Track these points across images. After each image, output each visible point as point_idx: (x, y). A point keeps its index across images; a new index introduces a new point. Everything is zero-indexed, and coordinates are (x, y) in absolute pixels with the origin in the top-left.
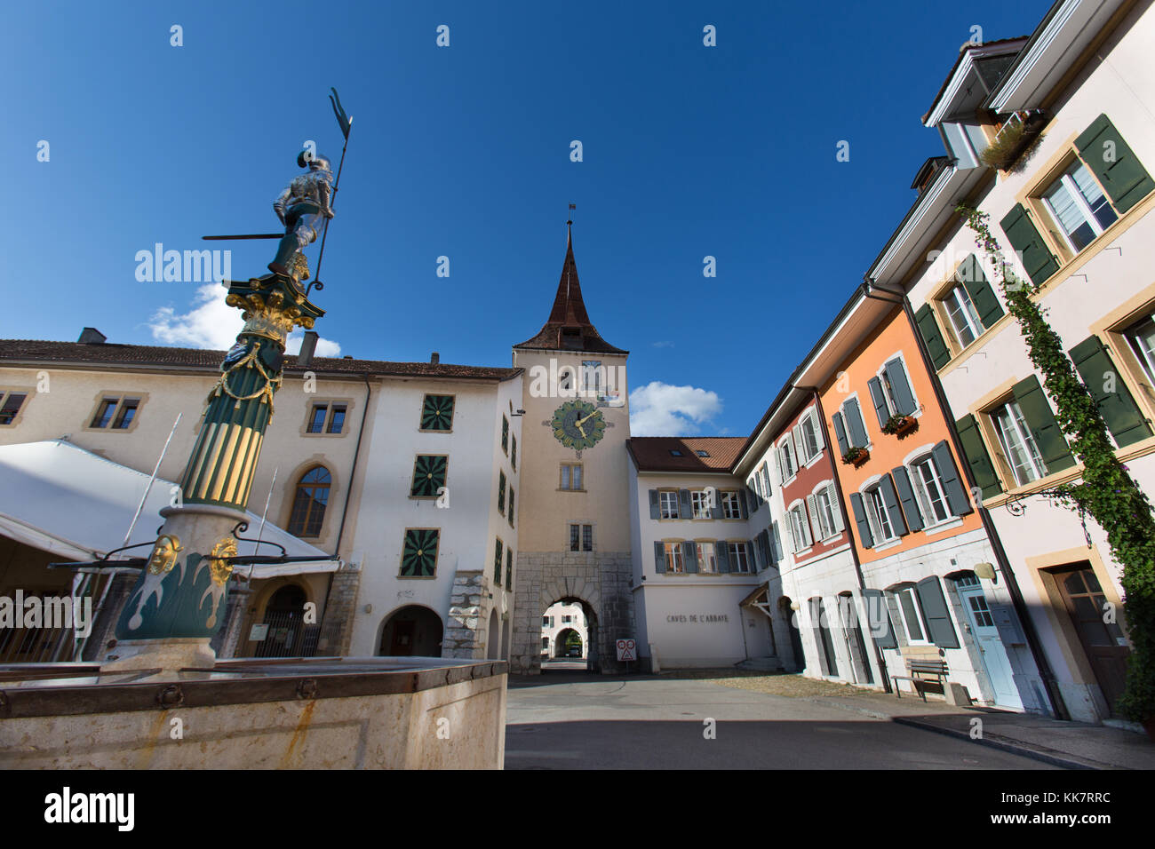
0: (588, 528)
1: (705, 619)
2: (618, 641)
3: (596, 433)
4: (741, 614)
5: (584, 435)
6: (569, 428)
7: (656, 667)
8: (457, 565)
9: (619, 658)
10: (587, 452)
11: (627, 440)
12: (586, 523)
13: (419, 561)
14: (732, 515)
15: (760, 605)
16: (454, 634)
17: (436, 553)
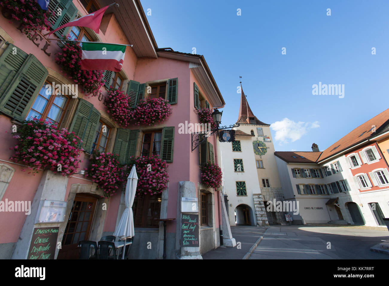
0: (267, 180)
1: (316, 208)
2: (285, 215)
3: (265, 150)
4: (327, 207)
5: (261, 151)
6: (256, 149)
7: (305, 223)
8: (252, 192)
9: (287, 220)
10: (263, 156)
11: (274, 153)
12: (266, 178)
13: (241, 191)
14: (317, 176)
15: (336, 204)
16: (259, 212)
17: (246, 188)
